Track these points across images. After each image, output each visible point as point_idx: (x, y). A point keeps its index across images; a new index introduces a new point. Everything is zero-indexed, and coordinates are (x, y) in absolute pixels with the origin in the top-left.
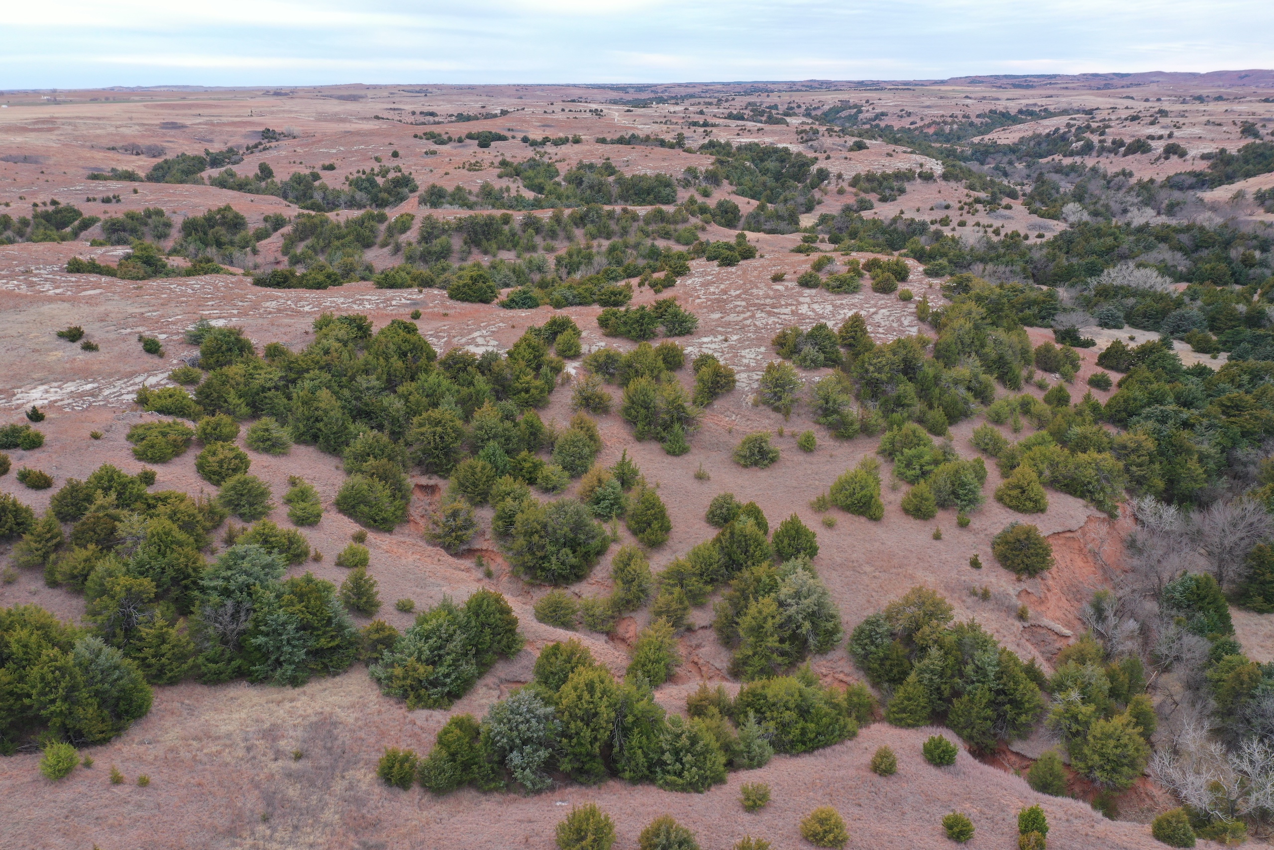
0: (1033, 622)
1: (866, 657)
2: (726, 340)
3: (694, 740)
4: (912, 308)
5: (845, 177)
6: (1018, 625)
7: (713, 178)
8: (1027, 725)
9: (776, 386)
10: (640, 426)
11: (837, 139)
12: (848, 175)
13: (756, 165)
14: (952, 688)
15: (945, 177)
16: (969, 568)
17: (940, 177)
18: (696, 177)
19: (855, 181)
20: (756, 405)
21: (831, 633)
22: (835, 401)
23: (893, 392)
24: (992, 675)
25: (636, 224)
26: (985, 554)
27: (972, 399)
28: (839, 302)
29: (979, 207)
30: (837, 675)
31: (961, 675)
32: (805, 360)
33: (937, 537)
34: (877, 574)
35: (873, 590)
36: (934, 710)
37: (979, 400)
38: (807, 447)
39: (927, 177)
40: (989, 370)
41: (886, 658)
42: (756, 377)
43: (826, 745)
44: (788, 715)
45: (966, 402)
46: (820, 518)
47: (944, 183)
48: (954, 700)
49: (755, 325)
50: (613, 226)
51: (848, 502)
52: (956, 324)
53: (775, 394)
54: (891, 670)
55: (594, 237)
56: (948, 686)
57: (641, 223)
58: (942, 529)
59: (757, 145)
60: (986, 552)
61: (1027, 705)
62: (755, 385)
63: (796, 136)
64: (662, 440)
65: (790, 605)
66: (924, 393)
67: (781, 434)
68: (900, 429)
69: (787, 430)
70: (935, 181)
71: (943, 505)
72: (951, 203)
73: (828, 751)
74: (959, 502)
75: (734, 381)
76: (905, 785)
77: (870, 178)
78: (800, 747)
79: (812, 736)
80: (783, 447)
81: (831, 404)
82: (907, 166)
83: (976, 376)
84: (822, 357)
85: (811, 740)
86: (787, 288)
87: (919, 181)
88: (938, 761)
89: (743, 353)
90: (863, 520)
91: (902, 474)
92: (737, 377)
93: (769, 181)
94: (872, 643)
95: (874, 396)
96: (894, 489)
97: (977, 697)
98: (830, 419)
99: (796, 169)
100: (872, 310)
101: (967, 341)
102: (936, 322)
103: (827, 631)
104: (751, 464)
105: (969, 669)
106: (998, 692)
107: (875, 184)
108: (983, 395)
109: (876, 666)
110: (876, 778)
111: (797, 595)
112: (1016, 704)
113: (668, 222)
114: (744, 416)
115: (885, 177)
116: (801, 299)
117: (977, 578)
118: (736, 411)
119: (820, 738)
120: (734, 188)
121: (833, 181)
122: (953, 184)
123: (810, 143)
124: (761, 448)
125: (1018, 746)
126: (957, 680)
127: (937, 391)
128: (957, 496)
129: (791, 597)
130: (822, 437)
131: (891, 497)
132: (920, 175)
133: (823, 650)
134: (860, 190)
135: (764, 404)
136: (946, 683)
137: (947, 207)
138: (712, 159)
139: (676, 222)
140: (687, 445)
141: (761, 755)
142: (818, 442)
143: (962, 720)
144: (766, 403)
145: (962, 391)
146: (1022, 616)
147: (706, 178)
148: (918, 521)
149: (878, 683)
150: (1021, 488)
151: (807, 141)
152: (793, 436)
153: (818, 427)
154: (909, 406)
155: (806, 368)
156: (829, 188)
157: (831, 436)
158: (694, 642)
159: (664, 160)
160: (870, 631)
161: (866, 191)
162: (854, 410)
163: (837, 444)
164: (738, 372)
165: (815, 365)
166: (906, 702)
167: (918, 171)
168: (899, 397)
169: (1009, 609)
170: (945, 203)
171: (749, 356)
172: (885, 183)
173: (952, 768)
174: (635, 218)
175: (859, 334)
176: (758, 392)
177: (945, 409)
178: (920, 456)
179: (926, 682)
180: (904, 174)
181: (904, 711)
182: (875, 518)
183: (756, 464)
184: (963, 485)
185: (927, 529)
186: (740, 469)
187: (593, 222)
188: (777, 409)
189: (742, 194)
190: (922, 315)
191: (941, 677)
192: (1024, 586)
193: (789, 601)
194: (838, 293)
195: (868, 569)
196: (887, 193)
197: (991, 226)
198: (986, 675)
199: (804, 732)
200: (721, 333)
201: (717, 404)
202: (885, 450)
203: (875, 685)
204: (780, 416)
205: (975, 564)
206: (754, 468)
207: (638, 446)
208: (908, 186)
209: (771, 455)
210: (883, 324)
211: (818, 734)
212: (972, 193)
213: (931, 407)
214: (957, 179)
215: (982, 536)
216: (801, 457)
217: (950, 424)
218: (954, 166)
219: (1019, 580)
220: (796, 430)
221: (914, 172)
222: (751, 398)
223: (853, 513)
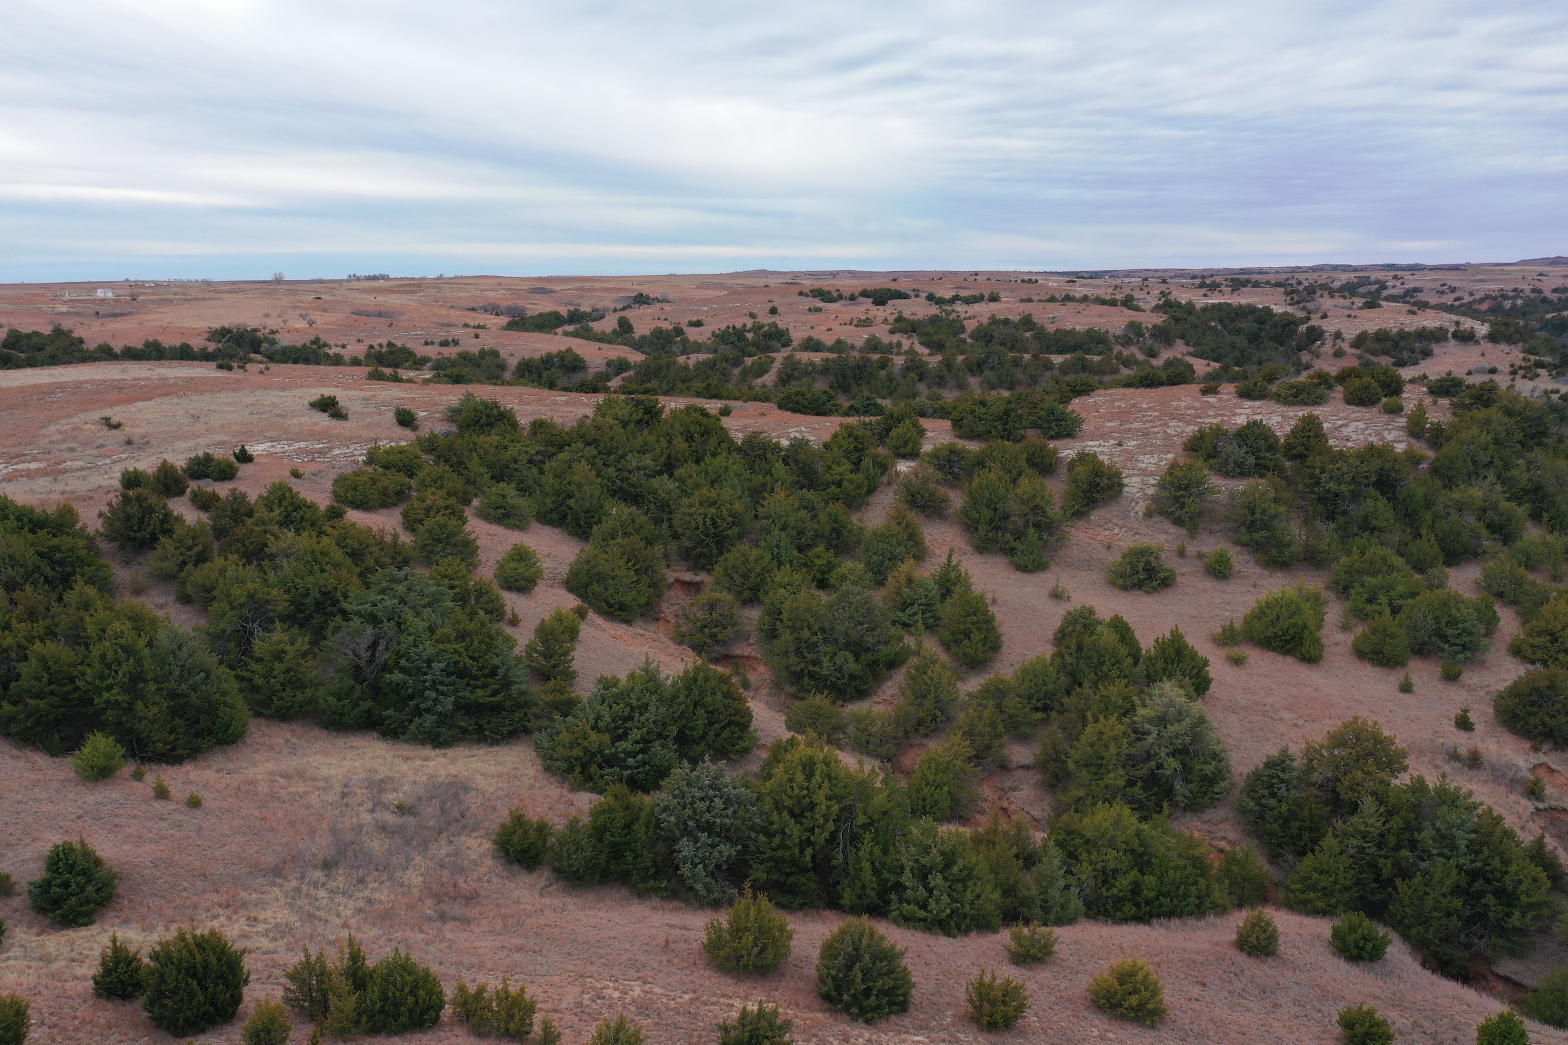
0: (1553, 803)
1: (1261, 817)
2: (1120, 445)
3: (949, 859)
4: (1402, 421)
5: (1346, 336)
6: (1527, 806)
7: (1163, 335)
8: (1522, 932)
9: (1179, 488)
10: (982, 532)
11: (1342, 300)
12: (1350, 334)
13: (1225, 327)
14: (1397, 865)
15: (1492, 338)
16: (1454, 730)
17: (1484, 337)
18: (1141, 335)
19: (1360, 341)
20: (1149, 514)
21: (1210, 781)
22: (1263, 512)
23: (1356, 511)
24: (1462, 844)
25: (1048, 373)
26: (1482, 713)
27: (1485, 532)
28: (1292, 414)
29: (1542, 372)
30: (1215, 843)
31: (1413, 845)
32: (1226, 462)
33: (1406, 688)
34: (1300, 722)
35: (1291, 740)
36: (1362, 898)
37: (1497, 536)
38: (1219, 570)
39: (1466, 338)
40: (1516, 498)
41: (1292, 816)
42: (1152, 481)
43: (1170, 914)
44: (1112, 858)
45: (1476, 536)
46: (1222, 653)
47: (1490, 345)
48: (1398, 882)
49: (1165, 432)
50: (1019, 374)
51: (1269, 634)
52: (1465, 435)
53: (1177, 499)
54: (1300, 837)
55: (992, 387)
56: (1389, 862)
57: (1056, 372)
58: (1415, 679)
59: (1229, 305)
60: (1484, 713)
61: (1524, 899)
62: (1151, 491)
63: (1284, 297)
64: (1012, 551)
65: (1148, 733)
66: (1409, 516)
67: (1181, 553)
68: (1363, 554)
69: (1191, 549)
70: (1477, 342)
71: (1421, 651)
72: (1499, 367)
73: (1175, 922)
74: (1446, 646)
75: (1122, 486)
76: (1290, 974)
77: (1382, 337)
78: (1129, 909)
79: (1151, 895)
80: (1183, 570)
81: (1258, 515)
82: (1438, 324)
83: (1495, 507)
84: (1252, 460)
85: (1148, 902)
86: (1220, 400)
87: (1453, 342)
88: (1354, 952)
89: (1141, 457)
90: (1290, 660)
91: (1361, 611)
92: (1126, 481)
93: (1241, 341)
94: (1273, 795)
95: (1331, 517)
96: (1345, 628)
97: (1437, 877)
98: (1256, 536)
99: (1280, 329)
100: (1339, 423)
101: (1483, 458)
102: (1437, 437)
103: (1204, 778)
104: (1133, 586)
105: (1426, 836)
106: (1474, 875)
107: (1389, 344)
108: (1504, 532)
109: (1276, 827)
110: (1241, 958)
111: (1162, 721)
112: (1508, 898)
113: (1093, 372)
114: (1131, 529)
115: (1403, 335)
116: (1238, 411)
117: (1463, 742)
118: (1121, 523)
119: (1162, 899)
120: (1191, 349)
121: (1329, 342)
122: (1505, 347)
123: (1301, 305)
124: (1148, 563)
125: (1508, 967)
126: (1406, 853)
127: (1428, 516)
128: (1443, 638)
129: (1150, 721)
130: (1240, 560)
131: (1340, 637)
132: (1455, 335)
133: (1194, 806)
134: (1367, 351)
135: (1160, 514)
136: (1386, 857)
137: (1493, 371)
138: (1165, 317)
139: (1102, 373)
140: (1045, 559)
141: (1064, 907)
142: (1237, 567)
143: (1407, 910)
144: (1164, 513)
145: (1470, 520)
146: (1534, 791)
147: (1153, 335)
148: (1377, 669)
149: (1278, 855)
150: (1552, 635)
151: (1298, 302)
152: (1200, 556)
153: (1238, 548)
154: (1381, 530)
155: (1227, 474)
156: (1322, 350)
157: (1257, 562)
158: (1007, 784)
159: (1100, 316)
160: (1271, 777)
161: (1374, 353)
162: (1295, 531)
163: (1266, 573)
164: (1128, 476)
165: (1241, 472)
166: (1316, 876)
167: (1452, 330)
168: (1366, 517)
169: (1513, 783)
170: (1488, 366)
171: (1148, 461)
172: (1402, 343)
173: (1377, 966)
174: (1048, 366)
175: (1312, 440)
176: (1155, 499)
177: (1441, 541)
178: (1388, 589)
179: (1352, 851)
180: (1431, 332)
181: (1313, 888)
182: (1311, 659)
183: (1139, 585)
184: (1453, 622)
185: (1391, 679)
186: (1116, 591)
187: (992, 368)
188: (1178, 522)
189: (1201, 355)
190: (1416, 429)
191: (1380, 846)
192: (1542, 758)
193: (1147, 726)
194: (1293, 404)
195: (1286, 715)
196: (1405, 355)
197: (1557, 391)
198: (1454, 848)
199: (1136, 889)
200: (1114, 438)
201: (1095, 516)
202: (1338, 583)
203: (1274, 859)
204: (1184, 532)
205: (1464, 724)
206: (1138, 592)
207: (978, 558)
208: (1436, 348)
209: (1162, 575)
210: (1354, 437)
211: (1160, 894)
212: (1532, 358)
213: (1418, 535)
214: (1510, 340)
215: (1482, 694)
216: (1209, 584)
217: (1449, 563)
218: (1506, 324)
219: (1536, 749)
220: (1205, 550)
221: (1447, 331)
222: (1141, 507)
223: (1274, 650)
